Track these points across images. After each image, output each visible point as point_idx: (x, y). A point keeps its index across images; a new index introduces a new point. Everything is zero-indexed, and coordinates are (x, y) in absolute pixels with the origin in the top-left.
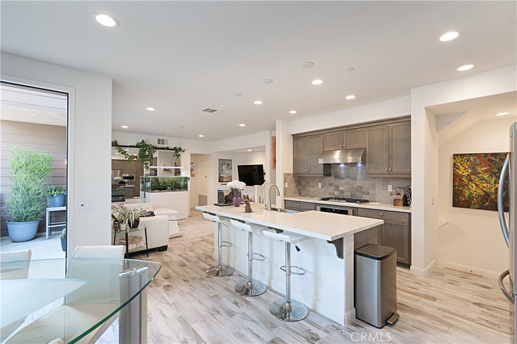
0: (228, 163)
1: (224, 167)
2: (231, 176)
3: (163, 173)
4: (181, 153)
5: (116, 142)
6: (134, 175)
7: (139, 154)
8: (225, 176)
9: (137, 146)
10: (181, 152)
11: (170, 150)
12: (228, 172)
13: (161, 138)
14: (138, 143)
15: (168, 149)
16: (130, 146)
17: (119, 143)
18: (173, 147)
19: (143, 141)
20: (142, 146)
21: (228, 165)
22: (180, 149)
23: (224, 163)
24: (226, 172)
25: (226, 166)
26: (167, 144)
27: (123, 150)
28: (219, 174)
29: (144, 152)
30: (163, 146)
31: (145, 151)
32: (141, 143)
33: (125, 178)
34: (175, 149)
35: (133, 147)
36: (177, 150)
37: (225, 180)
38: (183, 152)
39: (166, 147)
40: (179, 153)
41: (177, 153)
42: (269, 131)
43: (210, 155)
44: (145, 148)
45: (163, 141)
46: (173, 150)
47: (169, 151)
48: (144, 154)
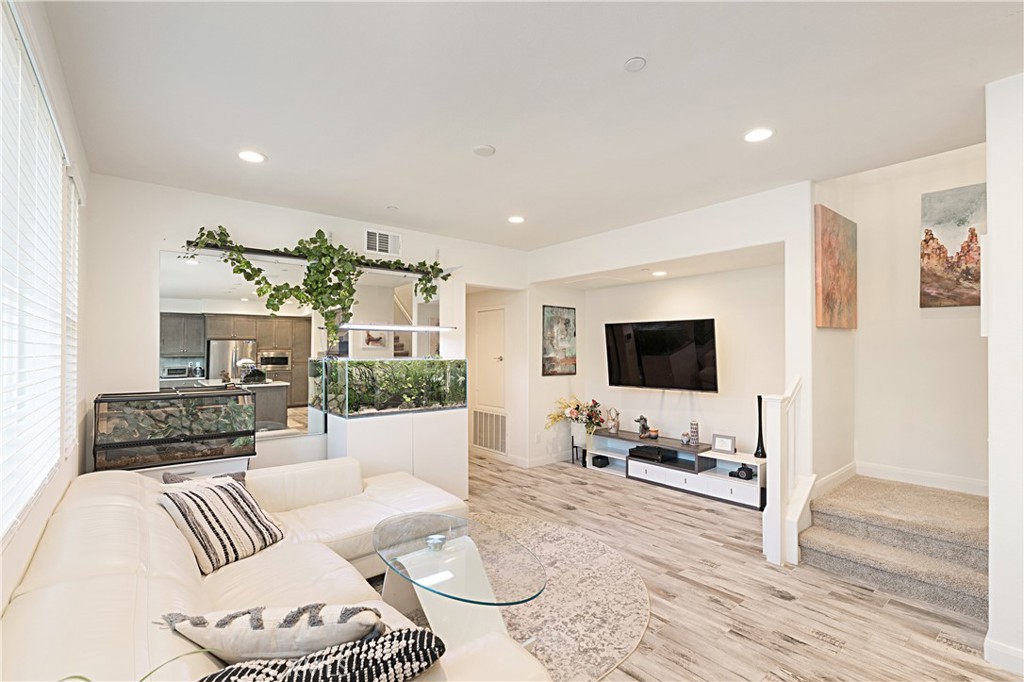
0: (566, 317)
1: (556, 329)
2: (574, 358)
3: (364, 349)
4: (437, 282)
5: (224, 234)
6: (288, 354)
7: (305, 283)
8: (559, 357)
9: (300, 253)
10: (439, 278)
11: (407, 270)
12: (565, 345)
13: (378, 230)
14: (301, 242)
15: (398, 266)
16: (276, 253)
17: (236, 239)
18: (415, 264)
19: (320, 233)
20: (318, 254)
21: (567, 323)
22: (436, 270)
23: (558, 318)
24: (562, 345)
25: (561, 326)
26: (397, 252)
27: (248, 264)
28: (545, 351)
29: (321, 272)
30: (385, 257)
31: (327, 269)
32: (313, 241)
33: (266, 361)
34: (421, 269)
35: (286, 254)
36: (428, 273)
37: (558, 369)
38: (445, 278)
39: (393, 260)
40: (434, 282)
41: (430, 280)
42: (807, 184)
43: (521, 291)
44: (326, 261)
45: (384, 239)
46: (417, 271)
47: (402, 274)
48: (323, 282)
